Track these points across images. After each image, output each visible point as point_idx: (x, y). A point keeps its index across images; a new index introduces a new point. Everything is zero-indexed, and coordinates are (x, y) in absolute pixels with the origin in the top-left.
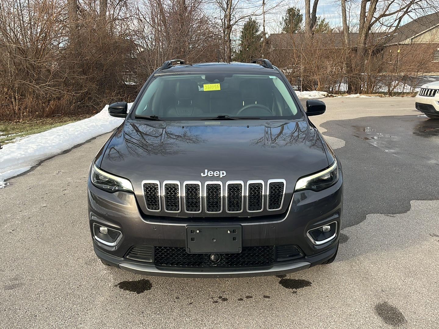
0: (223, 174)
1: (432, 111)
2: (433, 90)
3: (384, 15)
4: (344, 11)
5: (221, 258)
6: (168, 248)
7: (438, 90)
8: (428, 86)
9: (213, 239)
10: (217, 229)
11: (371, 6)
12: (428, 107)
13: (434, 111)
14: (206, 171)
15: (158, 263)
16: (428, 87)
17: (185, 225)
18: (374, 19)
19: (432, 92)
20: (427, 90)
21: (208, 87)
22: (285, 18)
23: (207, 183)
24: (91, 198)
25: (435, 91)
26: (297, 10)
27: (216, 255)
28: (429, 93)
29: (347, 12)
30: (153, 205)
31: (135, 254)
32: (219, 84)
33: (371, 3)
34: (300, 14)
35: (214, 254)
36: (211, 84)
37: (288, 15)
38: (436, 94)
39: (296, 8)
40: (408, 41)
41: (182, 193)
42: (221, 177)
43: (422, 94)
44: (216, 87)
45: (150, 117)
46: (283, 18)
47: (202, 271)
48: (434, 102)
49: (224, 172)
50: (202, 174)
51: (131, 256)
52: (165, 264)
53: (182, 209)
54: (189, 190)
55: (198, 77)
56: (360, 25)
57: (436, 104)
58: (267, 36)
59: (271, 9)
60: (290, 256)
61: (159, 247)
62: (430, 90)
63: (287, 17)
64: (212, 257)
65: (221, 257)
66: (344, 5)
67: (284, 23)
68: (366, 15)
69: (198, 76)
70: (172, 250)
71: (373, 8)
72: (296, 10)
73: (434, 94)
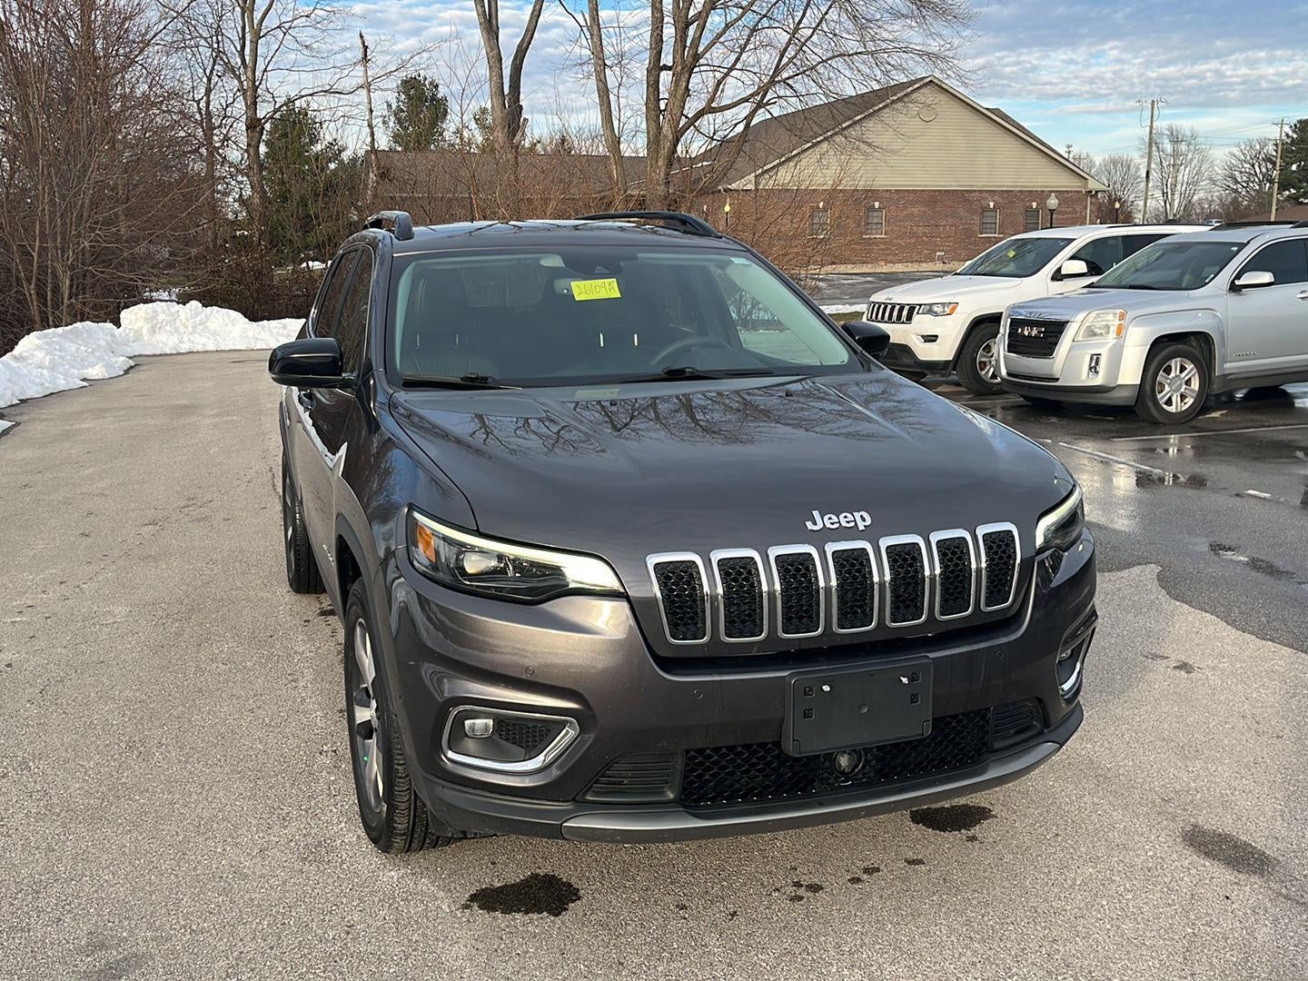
0: (863, 519)
1: (907, 361)
2: (907, 307)
3: (709, 109)
4: (604, 92)
5: (866, 760)
6: (724, 750)
7: (918, 307)
8: (890, 297)
9: (861, 706)
10: (871, 675)
11: (676, 83)
12: (896, 351)
13: (913, 361)
14: (816, 513)
15: (690, 802)
16: (890, 300)
17: (786, 674)
18: (683, 120)
19: (905, 313)
20: (889, 306)
21: (583, 290)
22: (394, 107)
23: (831, 548)
24: (423, 624)
25: (912, 309)
26: (431, 83)
27: (855, 752)
28: (895, 313)
29: (611, 96)
30: (686, 625)
31: (615, 783)
32: (615, 280)
33: (673, 76)
34: (439, 96)
35: (848, 750)
36: (585, 279)
37: (403, 96)
38: (916, 318)
39: (425, 79)
40: (748, 183)
41: (770, 582)
42: (861, 527)
43: (876, 317)
44: (606, 289)
45: (459, 381)
46: (389, 106)
47: (821, 805)
48: (914, 337)
49: (865, 515)
50: (809, 525)
51: (597, 794)
52: (709, 799)
53: (773, 627)
54: (787, 570)
55: (528, 262)
56: (648, 133)
57: (917, 342)
58: (346, 156)
59: (383, 78)
60: (1018, 733)
61: (695, 751)
62: (898, 307)
63: (401, 104)
64: (844, 761)
65: (866, 756)
66: (602, 77)
67: (393, 119)
68: (662, 107)
69: (530, 259)
70: (735, 755)
71: (683, 88)
72: (426, 83)
73: (909, 318)
